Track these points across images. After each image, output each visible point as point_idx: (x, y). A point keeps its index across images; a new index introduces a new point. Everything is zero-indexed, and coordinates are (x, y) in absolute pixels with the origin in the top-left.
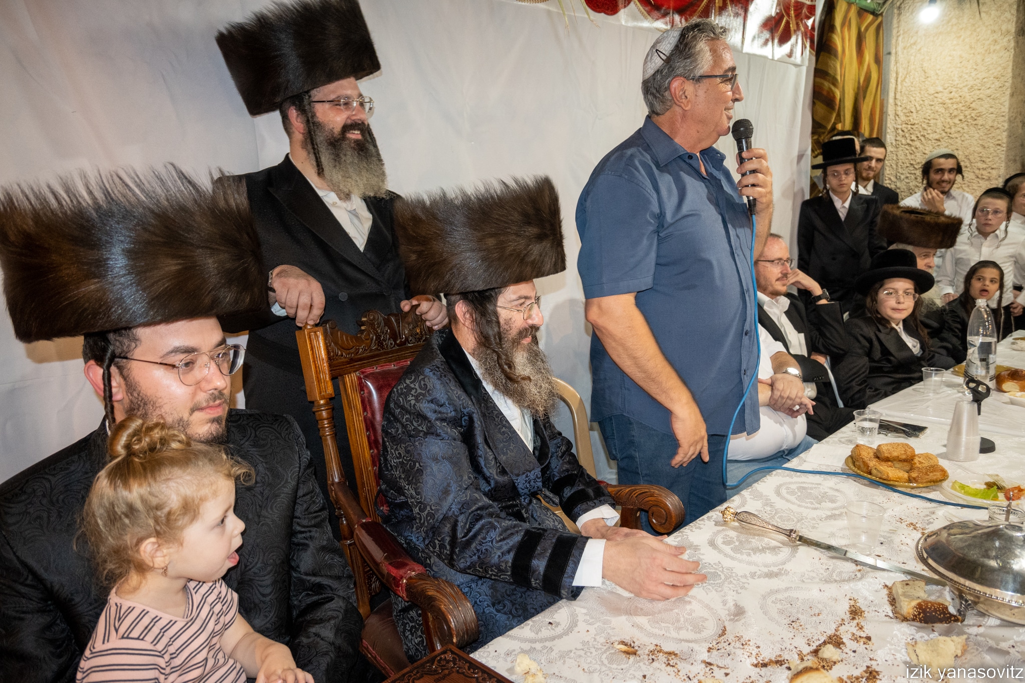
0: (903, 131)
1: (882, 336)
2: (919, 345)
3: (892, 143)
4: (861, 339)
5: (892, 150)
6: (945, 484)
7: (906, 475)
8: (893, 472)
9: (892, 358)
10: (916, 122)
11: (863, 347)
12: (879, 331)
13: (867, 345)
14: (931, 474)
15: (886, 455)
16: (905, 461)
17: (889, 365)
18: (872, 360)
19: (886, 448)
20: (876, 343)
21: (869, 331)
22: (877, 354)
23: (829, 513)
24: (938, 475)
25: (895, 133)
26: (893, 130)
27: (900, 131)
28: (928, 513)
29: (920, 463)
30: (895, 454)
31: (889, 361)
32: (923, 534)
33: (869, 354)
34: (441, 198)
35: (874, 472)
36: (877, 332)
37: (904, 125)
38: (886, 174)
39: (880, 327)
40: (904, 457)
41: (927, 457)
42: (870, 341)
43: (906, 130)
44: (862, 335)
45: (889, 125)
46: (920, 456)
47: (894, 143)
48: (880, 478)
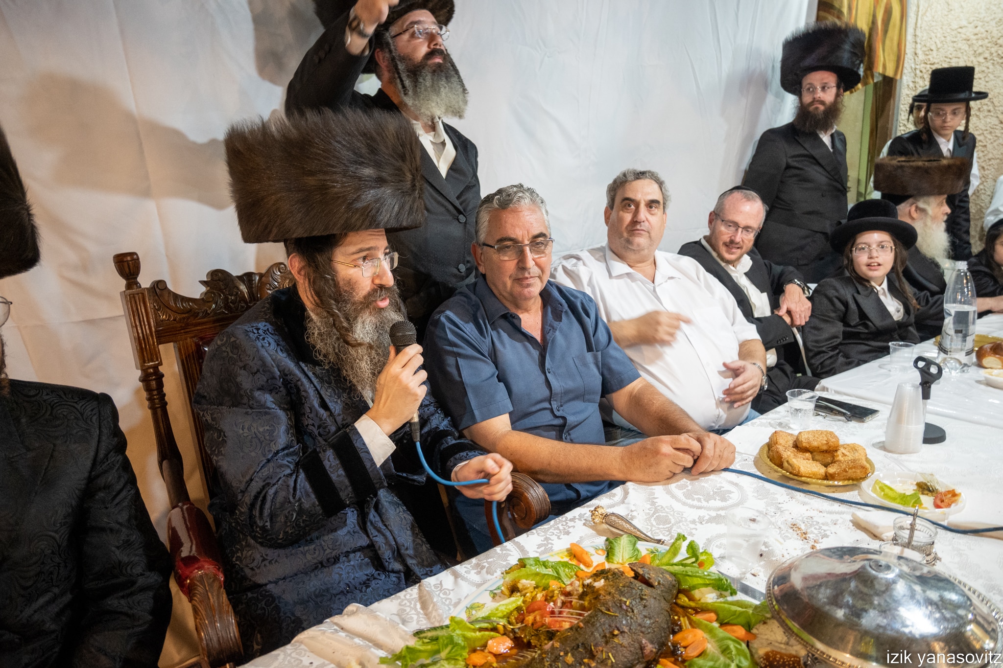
0: (921, 71)
1: (860, 299)
2: (902, 310)
3: (908, 86)
4: (836, 301)
5: (908, 92)
6: (864, 484)
7: (822, 470)
8: (806, 465)
9: (870, 324)
10: (936, 61)
11: (835, 310)
12: (858, 293)
13: (842, 308)
14: (850, 471)
15: (804, 445)
16: (826, 452)
17: (867, 331)
18: (846, 324)
19: (806, 436)
20: (853, 306)
21: (847, 293)
22: (854, 319)
23: (714, 514)
24: (859, 473)
25: (913, 74)
26: (910, 70)
27: (918, 72)
28: (829, 521)
29: (844, 455)
30: (815, 444)
31: (866, 326)
32: (813, 547)
33: (844, 319)
34: (258, 129)
35: (786, 464)
36: (856, 295)
37: (923, 65)
38: (900, 119)
39: (860, 288)
40: (825, 448)
41: (854, 448)
42: (846, 304)
43: (924, 71)
44: (837, 298)
45: (906, 65)
46: (845, 446)
47: (911, 85)
48: (791, 473)
